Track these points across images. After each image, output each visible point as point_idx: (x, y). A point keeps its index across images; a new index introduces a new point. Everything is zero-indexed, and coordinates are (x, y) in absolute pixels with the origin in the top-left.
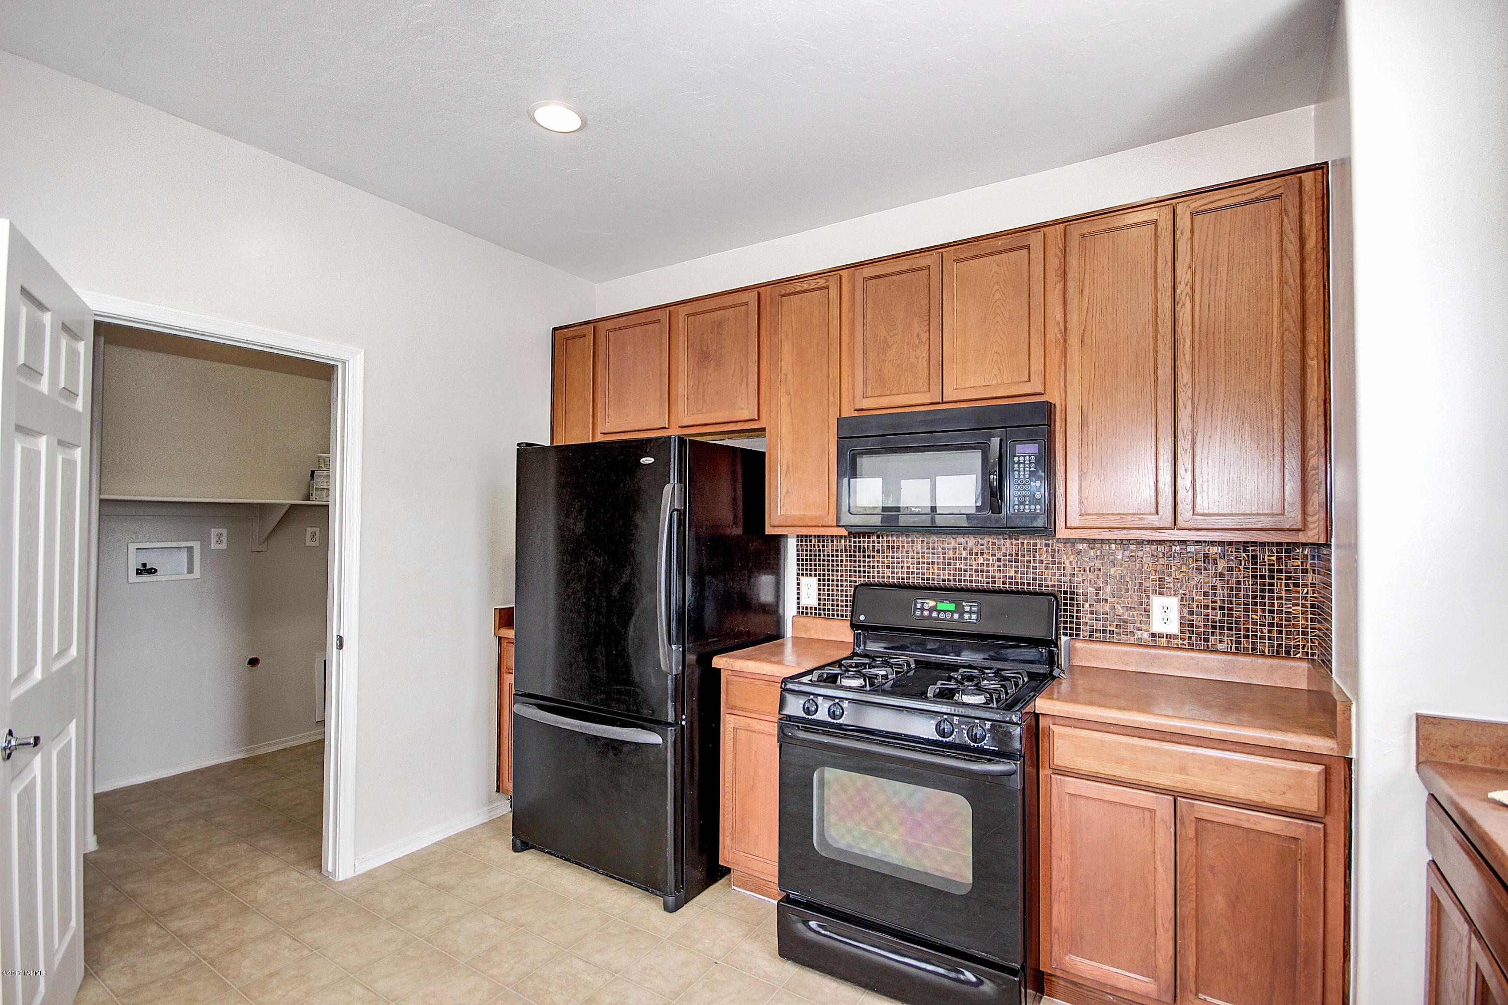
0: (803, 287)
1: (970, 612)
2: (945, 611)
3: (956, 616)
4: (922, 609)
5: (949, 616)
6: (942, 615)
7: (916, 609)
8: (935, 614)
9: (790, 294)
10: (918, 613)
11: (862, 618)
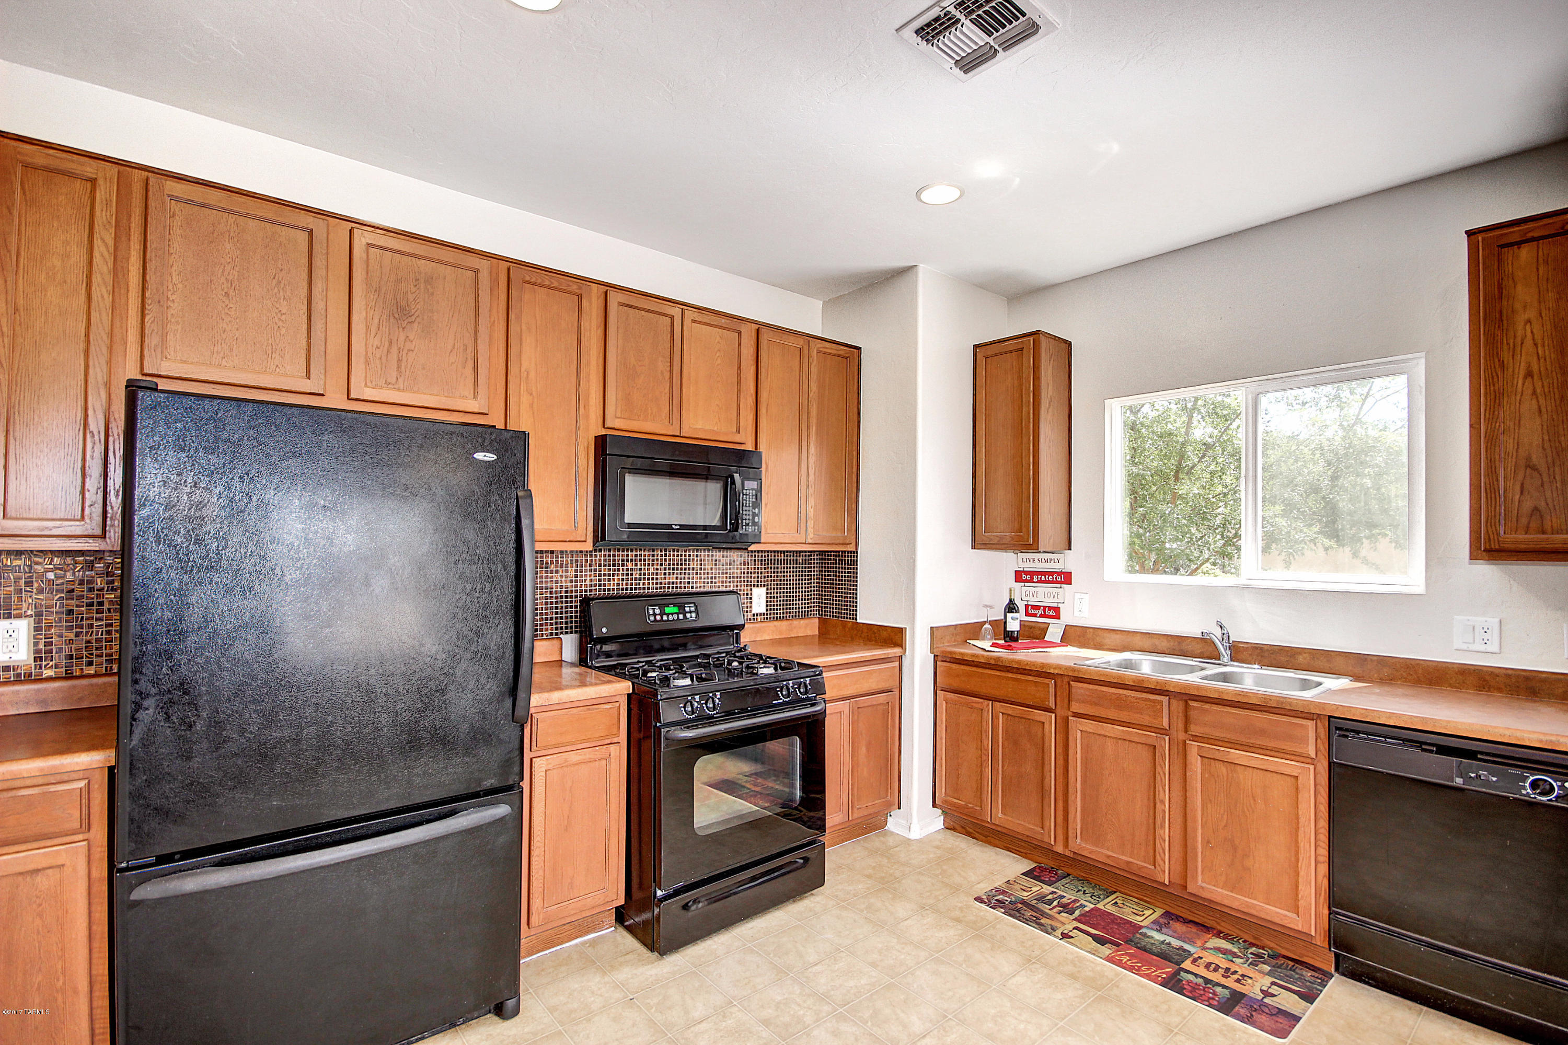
0: (552, 283)
1: (690, 612)
2: (672, 614)
3: (681, 617)
4: (655, 615)
5: (675, 617)
6: (671, 618)
7: (649, 615)
8: (665, 618)
9: (534, 284)
10: (652, 618)
11: (604, 630)
